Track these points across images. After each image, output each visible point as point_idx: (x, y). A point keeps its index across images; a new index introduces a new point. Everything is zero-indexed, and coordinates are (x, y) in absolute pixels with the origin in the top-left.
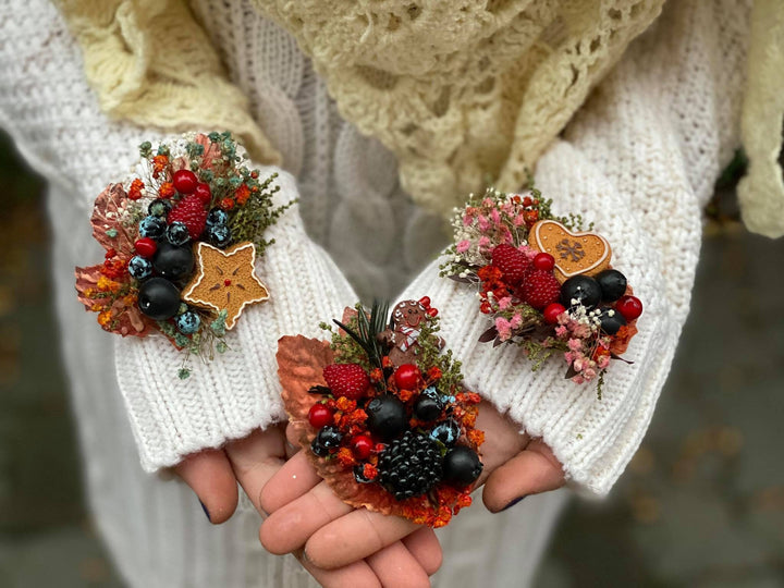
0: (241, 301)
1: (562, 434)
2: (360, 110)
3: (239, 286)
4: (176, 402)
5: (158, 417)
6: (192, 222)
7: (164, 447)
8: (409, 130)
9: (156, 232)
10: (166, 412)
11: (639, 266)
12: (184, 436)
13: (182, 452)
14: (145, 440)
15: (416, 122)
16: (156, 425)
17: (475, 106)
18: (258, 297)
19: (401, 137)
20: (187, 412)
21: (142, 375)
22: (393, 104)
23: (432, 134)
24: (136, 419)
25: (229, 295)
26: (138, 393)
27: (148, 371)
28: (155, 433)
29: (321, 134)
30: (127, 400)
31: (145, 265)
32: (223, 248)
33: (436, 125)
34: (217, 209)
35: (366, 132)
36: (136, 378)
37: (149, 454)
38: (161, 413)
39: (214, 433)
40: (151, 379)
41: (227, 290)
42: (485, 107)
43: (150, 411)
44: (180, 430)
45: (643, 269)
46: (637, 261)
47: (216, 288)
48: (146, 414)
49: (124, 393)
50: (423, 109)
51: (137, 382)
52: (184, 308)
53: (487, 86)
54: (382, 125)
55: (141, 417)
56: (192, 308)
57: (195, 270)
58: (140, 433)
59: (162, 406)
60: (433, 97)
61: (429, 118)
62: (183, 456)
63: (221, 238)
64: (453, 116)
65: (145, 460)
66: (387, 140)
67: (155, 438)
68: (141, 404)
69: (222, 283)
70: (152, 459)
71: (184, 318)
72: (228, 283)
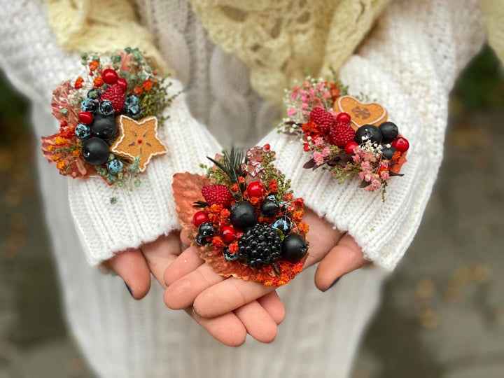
0: (150, 153)
1: (361, 228)
2: (223, 35)
3: (147, 144)
4: (109, 219)
5: (97, 229)
6: (115, 101)
7: (102, 248)
8: (256, 48)
9: (93, 108)
10: (102, 226)
11: (407, 124)
12: (115, 240)
13: (114, 251)
14: (89, 245)
15: (260, 43)
16: (96, 234)
17: (297, 32)
18: (160, 151)
19: (250, 52)
20: (116, 226)
21: (86, 203)
22: (244, 30)
23: (270, 50)
24: (83, 233)
25: (141, 149)
26: (84, 215)
27: (90, 200)
28: (96, 240)
29: (201, 55)
30: (77, 221)
31: (86, 129)
32: (136, 119)
33: (273, 44)
34: (131, 95)
35: (228, 50)
36: (82, 206)
37: (92, 253)
38: (99, 226)
39: (135, 239)
40: (92, 205)
41: (140, 146)
42: (304, 32)
43: (93, 226)
44: (112, 237)
45: (410, 125)
46: (405, 121)
47: (133, 144)
48: (90, 228)
49: (75, 217)
50: (264, 34)
51: (83, 208)
52: (112, 157)
53: (305, 18)
54: (238, 45)
55: (87, 231)
56: (117, 157)
57: (118, 133)
58: (86, 241)
59: (100, 222)
60: (271, 25)
61: (268, 40)
62: (114, 253)
63: (134, 112)
64: (283, 38)
65: (90, 258)
66: (241, 55)
67: (96, 243)
68: (86, 222)
69: (136, 142)
70: (94, 256)
71: (112, 163)
72: (140, 142)
